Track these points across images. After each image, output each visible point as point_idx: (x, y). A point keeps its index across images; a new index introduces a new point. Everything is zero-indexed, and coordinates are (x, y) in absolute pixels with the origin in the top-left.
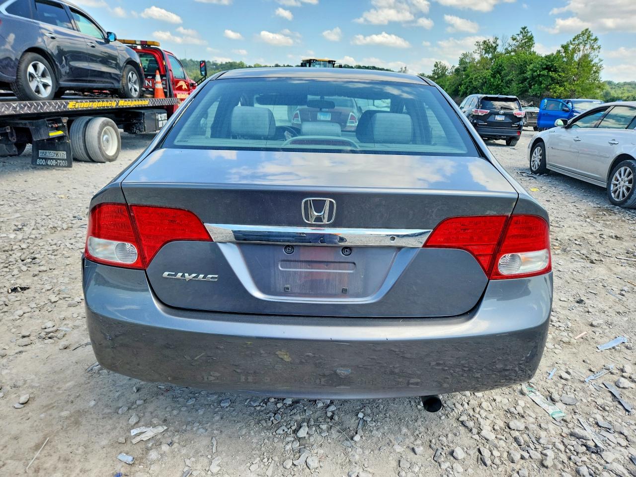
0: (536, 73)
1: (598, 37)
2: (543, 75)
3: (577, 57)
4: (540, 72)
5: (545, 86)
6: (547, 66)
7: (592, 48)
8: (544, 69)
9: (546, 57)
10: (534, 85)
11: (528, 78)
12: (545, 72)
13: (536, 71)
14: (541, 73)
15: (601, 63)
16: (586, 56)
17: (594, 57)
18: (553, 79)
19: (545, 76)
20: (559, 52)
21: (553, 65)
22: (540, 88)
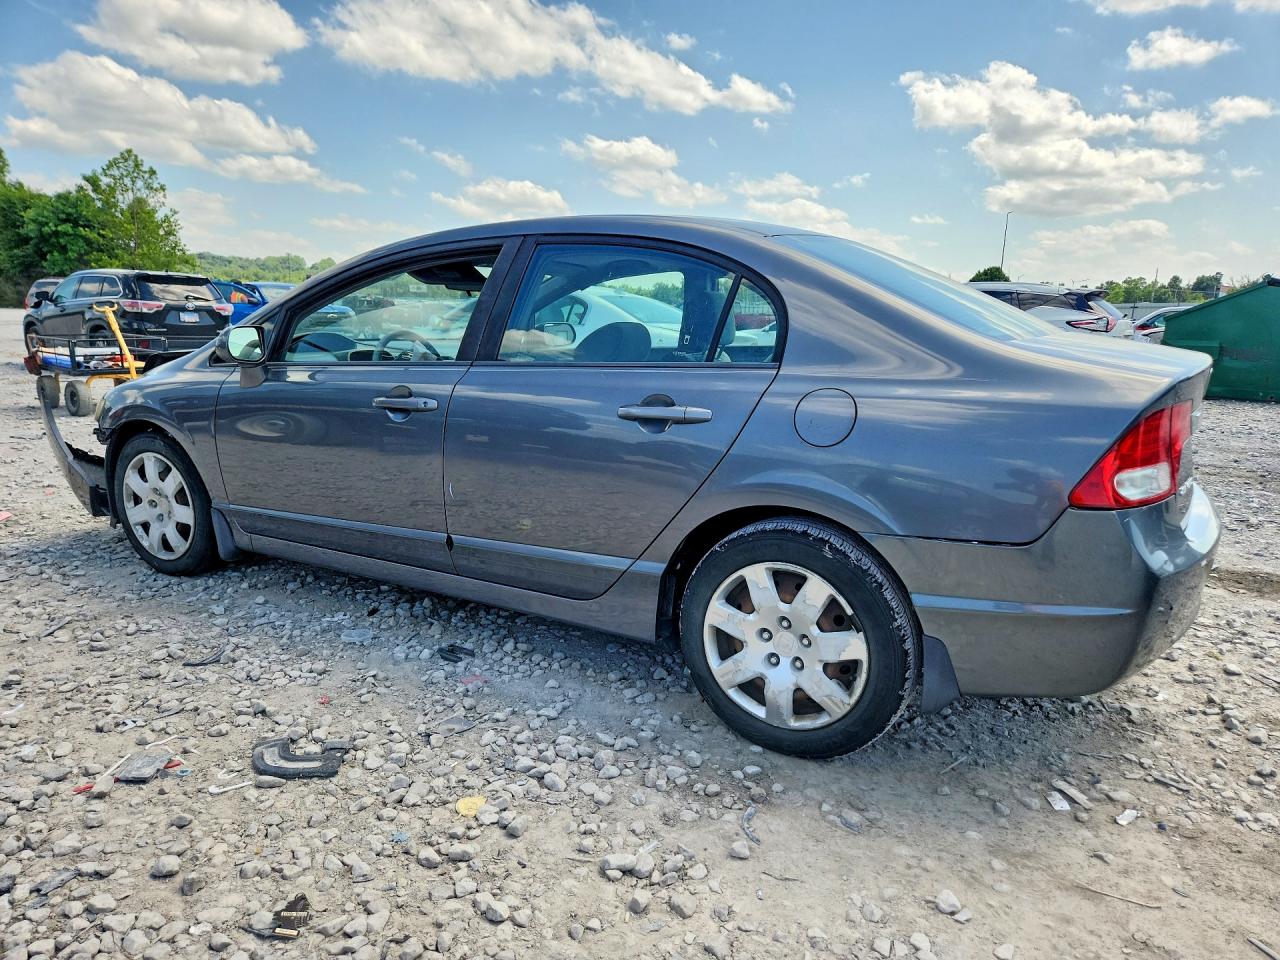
0: (46, 228)
1: (154, 168)
2: (66, 234)
3: (124, 200)
4: (56, 226)
5: (76, 255)
6: (69, 214)
7: (149, 187)
8: (65, 221)
9: (59, 197)
10: (51, 252)
11: (31, 239)
12: (67, 227)
13: (47, 224)
14: (59, 228)
15: (176, 216)
16: (140, 202)
17: (158, 205)
18: (88, 242)
19: (70, 235)
20: (80, 188)
21: (81, 215)
22: (66, 259)
